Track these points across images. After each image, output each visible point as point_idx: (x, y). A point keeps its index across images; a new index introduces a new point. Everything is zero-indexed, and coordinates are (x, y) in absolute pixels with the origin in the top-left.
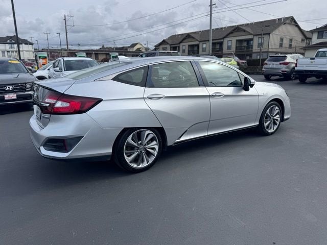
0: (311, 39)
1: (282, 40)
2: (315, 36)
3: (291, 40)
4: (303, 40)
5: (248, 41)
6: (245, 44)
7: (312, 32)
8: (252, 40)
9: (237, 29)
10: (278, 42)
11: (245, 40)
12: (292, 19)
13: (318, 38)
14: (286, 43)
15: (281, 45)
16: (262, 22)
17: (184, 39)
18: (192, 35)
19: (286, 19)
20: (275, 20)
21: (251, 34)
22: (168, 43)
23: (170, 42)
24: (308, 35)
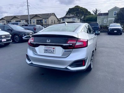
0: (60, 21)
1: (52, 20)
2: (62, 20)
3: (55, 21)
4: (58, 21)
5: (41, 20)
6: (40, 21)
7: (61, 18)
8: (42, 20)
9: (36, 16)
10: (51, 22)
11: (40, 20)
12: (54, 14)
13: (63, 21)
14: (53, 22)
15: (52, 22)
16: (44, 14)
17: (13, 18)
18: (17, 17)
19: (52, 14)
20: (49, 14)
21: (42, 18)
22: (5, 20)
23: (5, 19)
24: (59, 20)
